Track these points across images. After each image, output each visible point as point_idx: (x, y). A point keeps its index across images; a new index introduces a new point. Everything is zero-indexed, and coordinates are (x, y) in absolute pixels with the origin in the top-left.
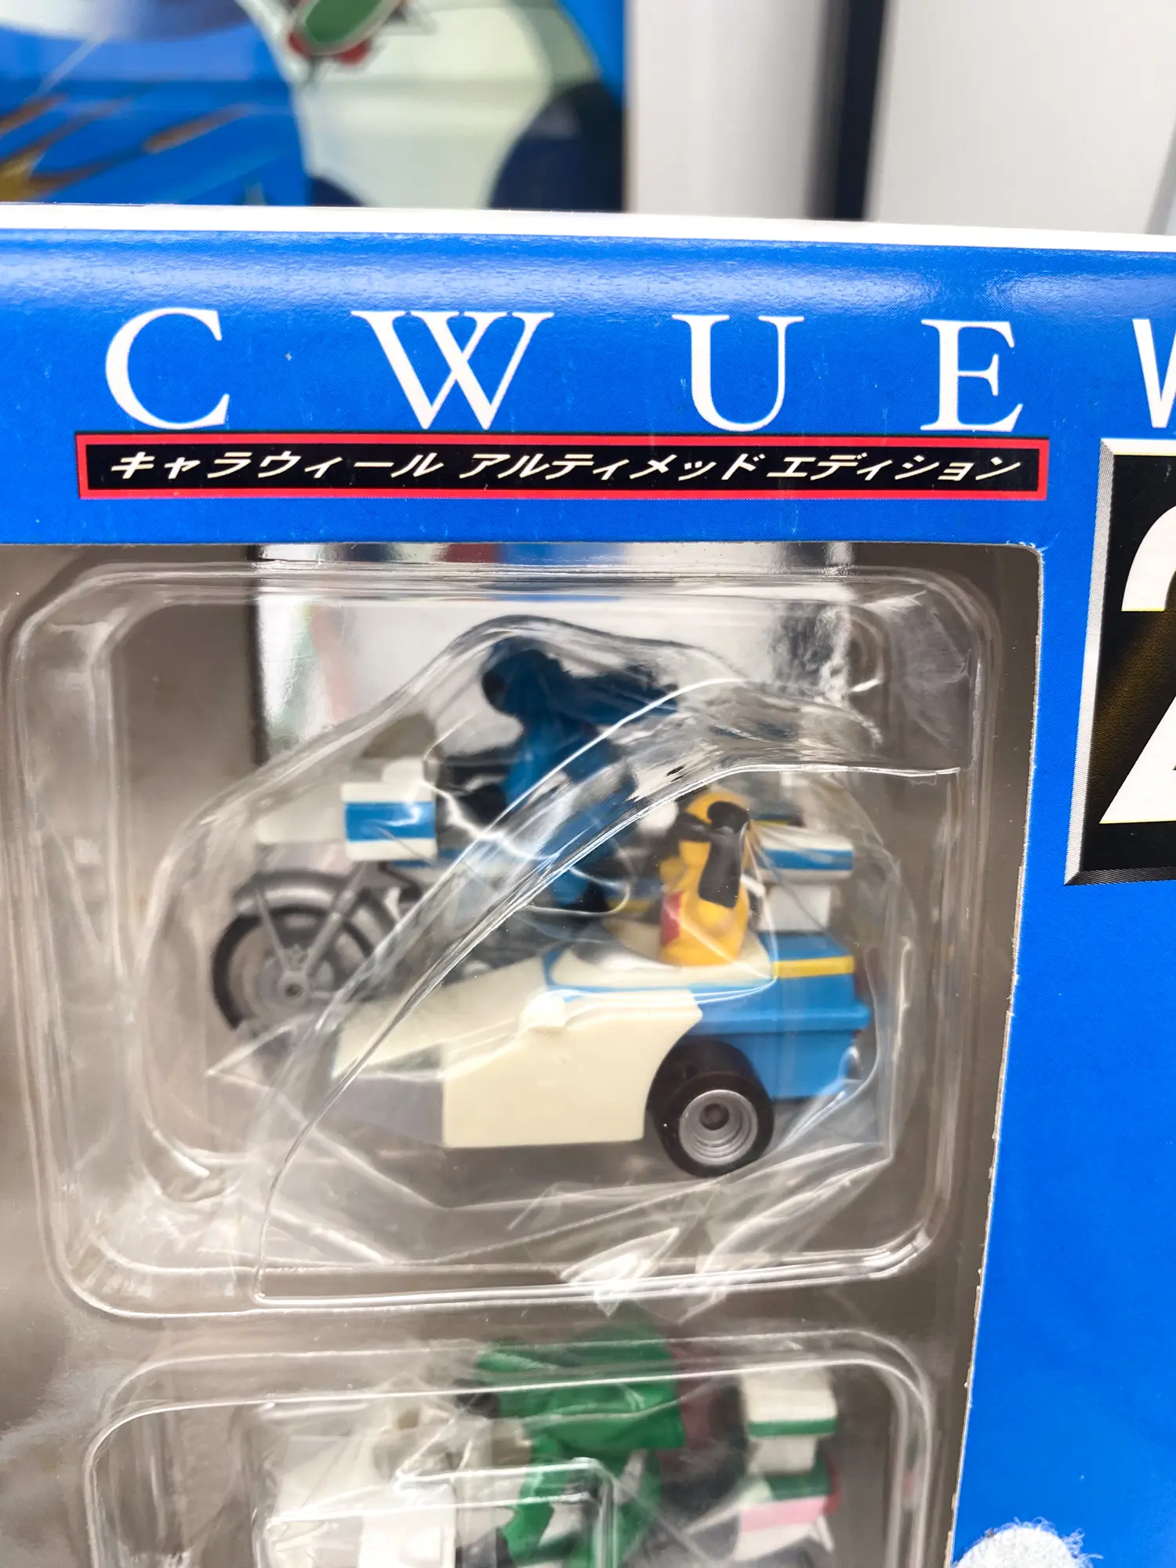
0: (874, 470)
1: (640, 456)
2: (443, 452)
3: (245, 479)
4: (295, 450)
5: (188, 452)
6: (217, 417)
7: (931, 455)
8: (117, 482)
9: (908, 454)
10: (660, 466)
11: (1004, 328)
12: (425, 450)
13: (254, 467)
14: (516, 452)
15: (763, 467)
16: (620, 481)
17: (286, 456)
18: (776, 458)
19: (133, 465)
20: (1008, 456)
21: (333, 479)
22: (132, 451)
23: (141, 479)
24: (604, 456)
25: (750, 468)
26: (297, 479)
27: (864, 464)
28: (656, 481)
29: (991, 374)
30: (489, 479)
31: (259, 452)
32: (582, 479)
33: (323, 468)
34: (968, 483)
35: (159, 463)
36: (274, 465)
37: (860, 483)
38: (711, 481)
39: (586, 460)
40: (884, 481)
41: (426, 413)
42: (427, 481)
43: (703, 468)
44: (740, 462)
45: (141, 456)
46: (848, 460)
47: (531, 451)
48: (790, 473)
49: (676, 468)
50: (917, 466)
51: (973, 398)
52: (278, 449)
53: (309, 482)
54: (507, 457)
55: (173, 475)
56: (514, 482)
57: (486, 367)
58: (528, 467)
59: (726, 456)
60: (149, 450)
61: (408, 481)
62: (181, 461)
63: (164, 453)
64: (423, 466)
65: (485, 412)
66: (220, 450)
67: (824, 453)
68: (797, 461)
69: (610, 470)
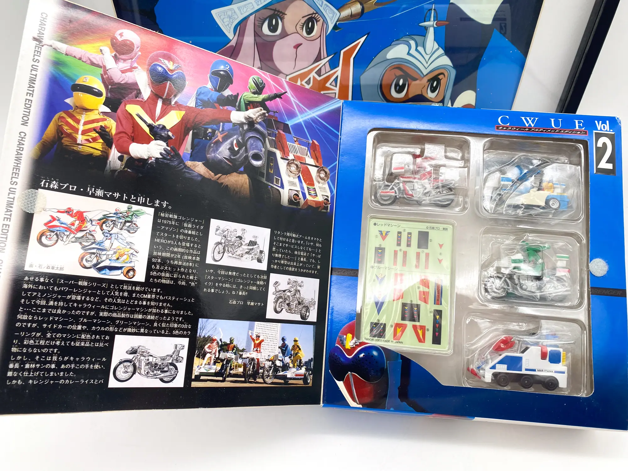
0: (570, 132)
2: (529, 128)
4: (515, 128)
5: (506, 127)
6: (508, 124)
7: (576, 131)
8: (499, 129)
10: (549, 131)
11: (582, 121)
12: (527, 128)
13: (511, 129)
14: (536, 129)
15: (559, 131)
16: (545, 132)
18: (561, 131)
20: (584, 132)
21: (518, 130)
22: (500, 127)
23: (501, 129)
24: (544, 130)
26: (515, 130)
28: (549, 132)
29: (581, 125)
30: (533, 131)
31: (512, 128)
34: (580, 134)
39: (542, 130)
41: (527, 125)
42: (527, 131)
43: (553, 131)
44: (557, 131)
46: (568, 131)
51: (579, 127)
53: (517, 130)
55: (504, 129)
57: (533, 122)
58: (537, 130)
61: (525, 131)
64: (527, 130)
65: (533, 125)
66: (508, 127)
69: (544, 131)
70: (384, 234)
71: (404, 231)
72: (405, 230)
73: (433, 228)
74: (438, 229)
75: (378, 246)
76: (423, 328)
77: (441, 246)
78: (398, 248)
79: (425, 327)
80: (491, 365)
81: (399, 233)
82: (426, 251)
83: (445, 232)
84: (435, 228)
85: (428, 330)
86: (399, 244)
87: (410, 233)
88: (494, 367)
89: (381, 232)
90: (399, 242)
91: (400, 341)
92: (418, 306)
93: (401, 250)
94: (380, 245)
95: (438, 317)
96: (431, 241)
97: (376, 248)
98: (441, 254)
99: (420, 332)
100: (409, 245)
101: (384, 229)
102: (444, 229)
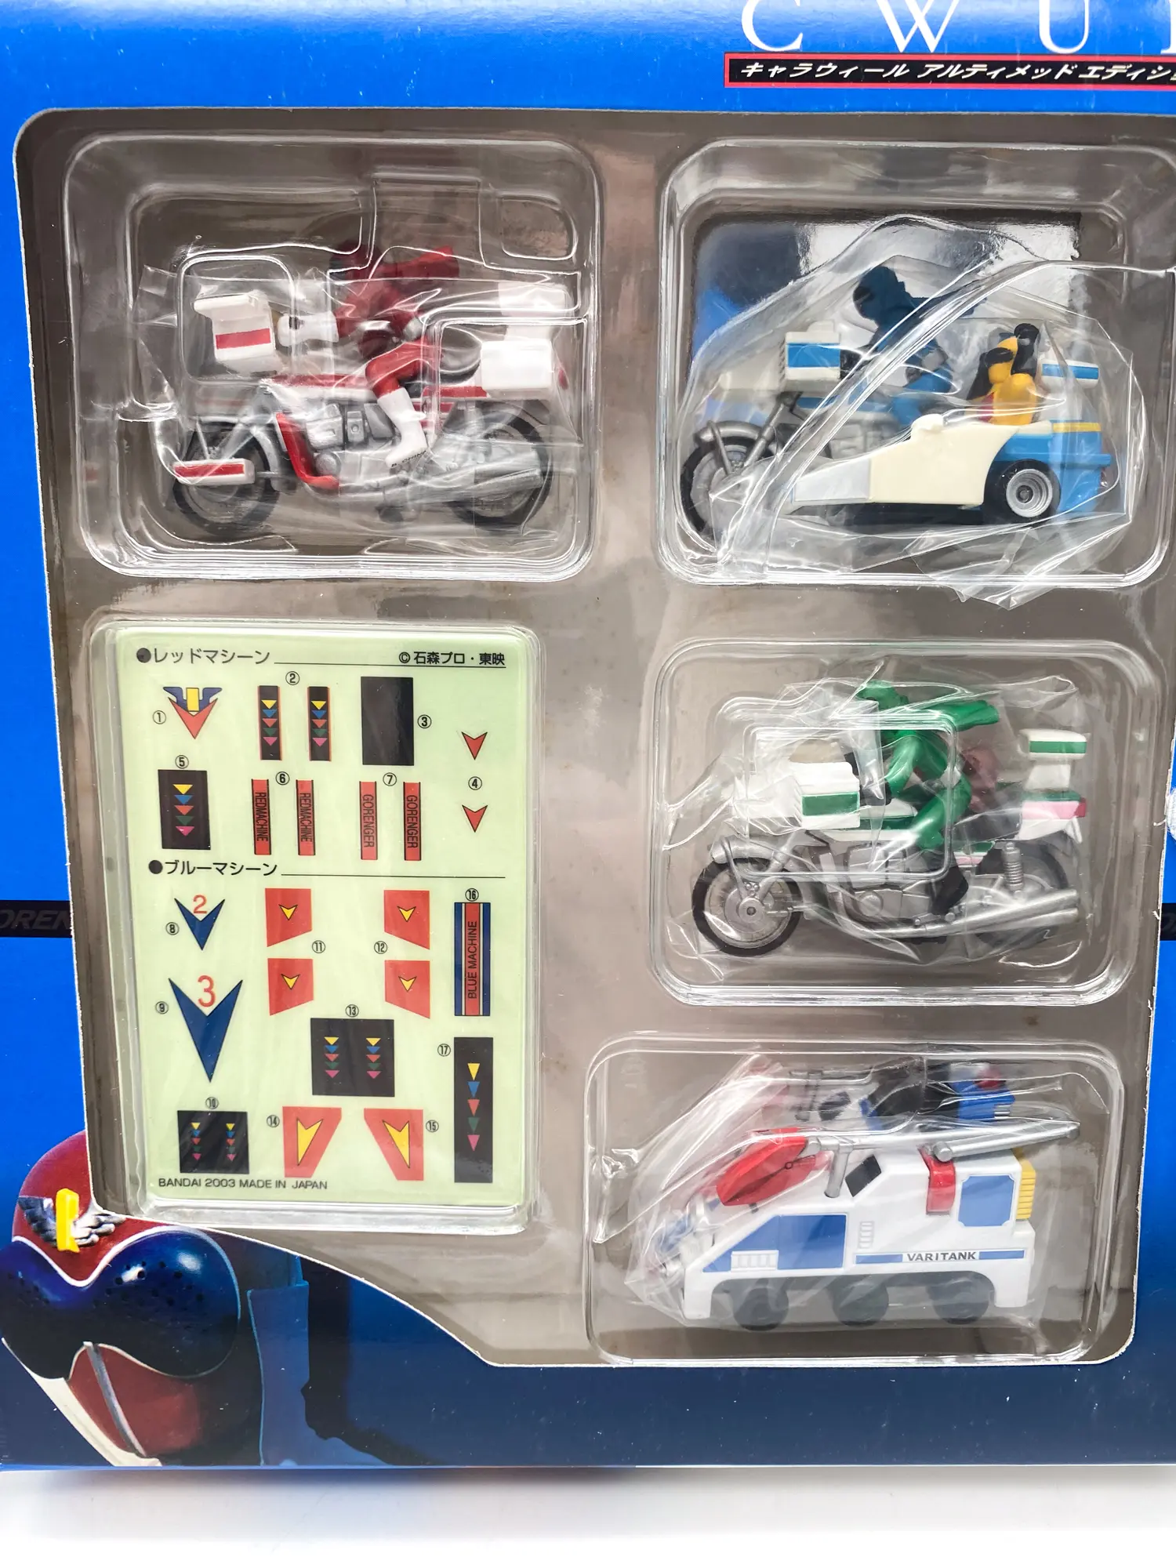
0: (1135, 75)
1: (1012, 66)
2: (909, 64)
3: (809, 77)
4: (835, 62)
5: (780, 63)
6: (796, 45)
7: (1166, 66)
8: (744, 78)
9: (1155, 66)
10: (1022, 71)
12: (900, 63)
13: (813, 71)
14: (947, 64)
15: (1076, 72)
16: (1001, 79)
17: (830, 65)
18: (1083, 67)
19: (753, 69)
21: (853, 78)
22: (752, 62)
23: (756, 77)
24: (992, 66)
25: (1070, 72)
26: (835, 78)
27: (1130, 70)
28: (1019, 79)
30: (932, 78)
31: (816, 63)
32: (981, 78)
33: (848, 72)
35: (765, 69)
36: (824, 70)
37: (1128, 81)
38: (1049, 79)
39: (983, 68)
40: (1141, 80)
41: (902, 44)
42: (901, 79)
43: (1044, 72)
44: (1065, 69)
45: (757, 65)
46: (1122, 69)
47: (955, 63)
48: (1091, 75)
49: (1030, 72)
50: (1159, 72)
52: (826, 62)
53: (841, 79)
54: (942, 66)
55: (772, 75)
56: (946, 79)
58: (953, 71)
59: (1057, 66)
60: (761, 62)
61: (891, 79)
62: (777, 68)
63: (768, 64)
64: (899, 71)
65: (932, 43)
66: (797, 62)
67: (1109, 65)
68: (1094, 69)
69: (995, 74)
70: (193, 705)
71: (293, 678)
72: (293, 674)
73: (433, 658)
74: (456, 659)
75: (171, 765)
76: (411, 1121)
77: (475, 745)
78: (268, 770)
79: (419, 1113)
80: (712, 1253)
81: (268, 692)
82: (403, 773)
83: (490, 673)
84: (442, 658)
85: (433, 1126)
86: (271, 750)
87: (318, 693)
88: (723, 1262)
89: (176, 695)
90: (271, 740)
91: (312, 1179)
92: (385, 1028)
93: (282, 778)
94: (181, 758)
95: (474, 1068)
96: (425, 725)
97: (161, 772)
98: (475, 784)
99: (401, 1138)
100: (320, 751)
101: (192, 678)
102: (485, 658)
